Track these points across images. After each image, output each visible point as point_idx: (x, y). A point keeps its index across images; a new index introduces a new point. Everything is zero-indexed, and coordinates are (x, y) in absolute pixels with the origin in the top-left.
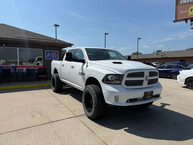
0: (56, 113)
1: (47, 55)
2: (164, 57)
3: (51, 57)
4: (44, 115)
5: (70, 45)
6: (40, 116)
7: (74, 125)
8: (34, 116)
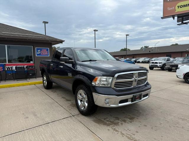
0: (51, 112)
1: (37, 52)
2: (151, 52)
3: (42, 54)
4: (39, 115)
5: (61, 42)
6: (34, 117)
7: (72, 125)
8: (27, 118)
